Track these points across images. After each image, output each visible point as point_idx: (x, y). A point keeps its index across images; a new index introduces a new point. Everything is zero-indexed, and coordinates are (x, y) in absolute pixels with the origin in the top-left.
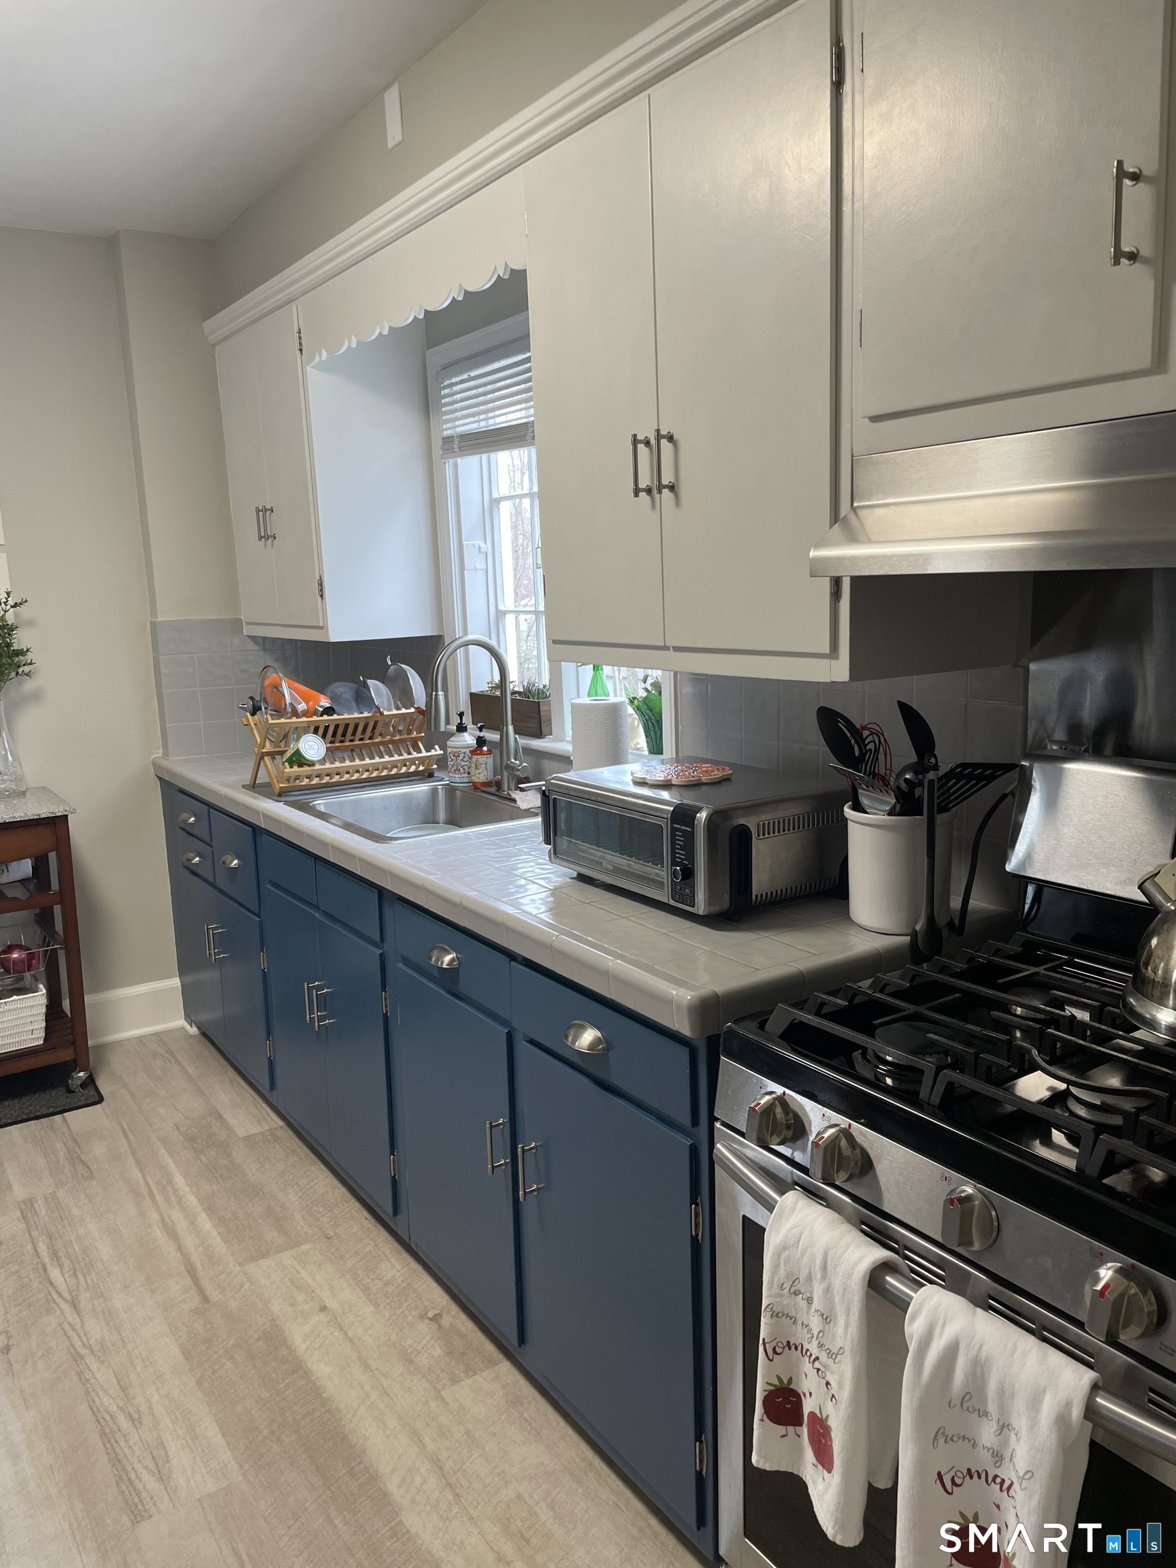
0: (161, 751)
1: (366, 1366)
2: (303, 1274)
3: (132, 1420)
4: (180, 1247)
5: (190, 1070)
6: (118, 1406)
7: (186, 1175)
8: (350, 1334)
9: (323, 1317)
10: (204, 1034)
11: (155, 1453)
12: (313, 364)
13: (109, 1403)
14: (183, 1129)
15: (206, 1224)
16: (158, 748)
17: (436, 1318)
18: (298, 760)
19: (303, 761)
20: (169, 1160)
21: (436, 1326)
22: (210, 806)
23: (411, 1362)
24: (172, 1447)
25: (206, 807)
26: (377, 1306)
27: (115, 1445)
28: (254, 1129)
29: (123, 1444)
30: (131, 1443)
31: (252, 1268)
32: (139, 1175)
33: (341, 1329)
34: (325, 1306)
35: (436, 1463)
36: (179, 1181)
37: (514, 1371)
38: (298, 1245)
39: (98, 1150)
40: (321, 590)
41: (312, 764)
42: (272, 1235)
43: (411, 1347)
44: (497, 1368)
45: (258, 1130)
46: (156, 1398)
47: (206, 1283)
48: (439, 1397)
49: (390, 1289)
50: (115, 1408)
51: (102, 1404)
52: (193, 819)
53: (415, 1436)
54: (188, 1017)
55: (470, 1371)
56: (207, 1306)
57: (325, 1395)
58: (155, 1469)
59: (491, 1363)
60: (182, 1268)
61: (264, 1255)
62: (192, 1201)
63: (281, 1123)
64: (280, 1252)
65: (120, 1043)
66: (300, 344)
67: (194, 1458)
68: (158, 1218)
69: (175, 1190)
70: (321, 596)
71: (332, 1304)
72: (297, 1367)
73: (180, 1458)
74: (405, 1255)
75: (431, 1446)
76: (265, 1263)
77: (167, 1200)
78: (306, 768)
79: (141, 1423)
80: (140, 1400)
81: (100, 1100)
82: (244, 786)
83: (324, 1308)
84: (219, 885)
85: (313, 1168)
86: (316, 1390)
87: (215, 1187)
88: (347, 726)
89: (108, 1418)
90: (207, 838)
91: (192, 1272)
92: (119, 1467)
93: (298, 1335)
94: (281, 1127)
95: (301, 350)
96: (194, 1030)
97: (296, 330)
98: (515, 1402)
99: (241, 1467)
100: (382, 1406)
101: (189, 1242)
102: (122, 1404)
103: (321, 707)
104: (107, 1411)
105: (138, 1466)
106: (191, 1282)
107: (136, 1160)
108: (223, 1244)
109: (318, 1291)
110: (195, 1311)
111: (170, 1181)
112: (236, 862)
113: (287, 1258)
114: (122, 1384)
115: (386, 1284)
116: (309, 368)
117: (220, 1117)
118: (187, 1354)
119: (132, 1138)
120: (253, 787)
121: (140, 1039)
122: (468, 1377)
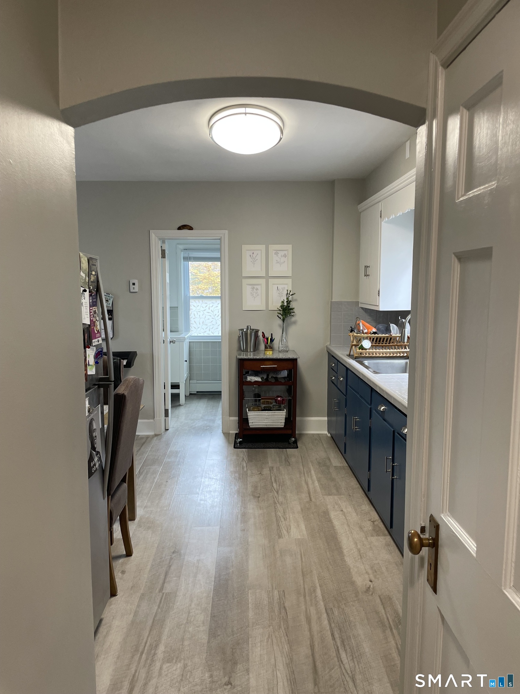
0: (329, 343)
1: (349, 526)
2: (339, 502)
3: (284, 519)
4: (308, 487)
5: (325, 445)
6: (282, 515)
7: (315, 471)
8: (347, 518)
9: (341, 512)
10: (332, 437)
11: (288, 527)
12: (384, 221)
13: (280, 514)
14: (317, 460)
15: (317, 484)
16: (328, 342)
17: (373, 522)
18: (362, 348)
19: (363, 348)
20: (312, 467)
21: (373, 523)
22: (338, 361)
23: (362, 529)
24: (292, 527)
25: (337, 361)
26: (357, 514)
27: (279, 523)
28: (339, 465)
29: (281, 523)
30: (283, 523)
31: (326, 497)
32: (302, 468)
33: (345, 516)
34: (342, 510)
35: (359, 550)
36: (313, 472)
37: (391, 539)
38: (340, 495)
39: (293, 460)
40: (379, 294)
41: (366, 349)
42: (334, 491)
43: (363, 525)
44: (386, 537)
45: (340, 465)
46: (291, 516)
47: (312, 497)
48: (366, 538)
49: (363, 512)
50: (281, 515)
51: (278, 514)
52: (334, 365)
53: (356, 544)
54: (328, 431)
55: (378, 535)
56: (311, 502)
57: (335, 528)
58: (287, 530)
59: (385, 535)
60: (307, 492)
61: (330, 495)
62: (314, 477)
63: (347, 465)
64: (335, 495)
65: (307, 434)
66: (381, 215)
67: (297, 531)
68: (304, 479)
69: (311, 474)
70: (379, 295)
71: (345, 510)
72: (330, 521)
73: (293, 530)
74: (371, 505)
75: (359, 547)
76: (329, 497)
77: (308, 476)
78: (364, 351)
79: (286, 520)
80: (288, 516)
81: (297, 447)
82: (347, 355)
83: (342, 511)
84: (338, 386)
85: (352, 478)
86: (333, 527)
87: (322, 476)
88: (380, 338)
89: (279, 517)
90: (336, 371)
91: (309, 493)
92: (278, 527)
93: (333, 514)
94: (347, 466)
95: (381, 217)
96: (329, 435)
97: (380, 211)
98: (388, 545)
99: (308, 536)
100: (349, 535)
101: (311, 487)
102: (283, 515)
103: (372, 331)
104: (279, 516)
105: (283, 528)
106: (308, 495)
107: (303, 464)
108: (320, 489)
109: (342, 507)
110: (307, 502)
111: (310, 472)
112: (342, 379)
113: (336, 497)
114: (284, 511)
115: (362, 510)
116: (382, 223)
117: (329, 460)
118: (302, 510)
119: (303, 459)
120: (350, 356)
121: (313, 435)
122: (377, 536)
